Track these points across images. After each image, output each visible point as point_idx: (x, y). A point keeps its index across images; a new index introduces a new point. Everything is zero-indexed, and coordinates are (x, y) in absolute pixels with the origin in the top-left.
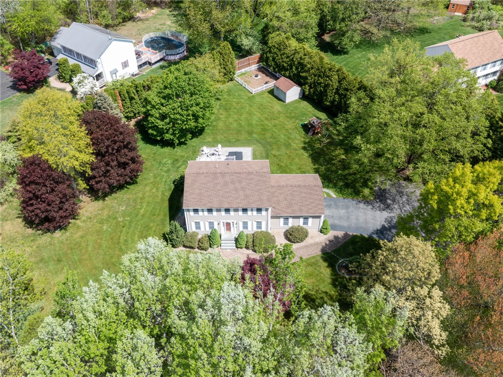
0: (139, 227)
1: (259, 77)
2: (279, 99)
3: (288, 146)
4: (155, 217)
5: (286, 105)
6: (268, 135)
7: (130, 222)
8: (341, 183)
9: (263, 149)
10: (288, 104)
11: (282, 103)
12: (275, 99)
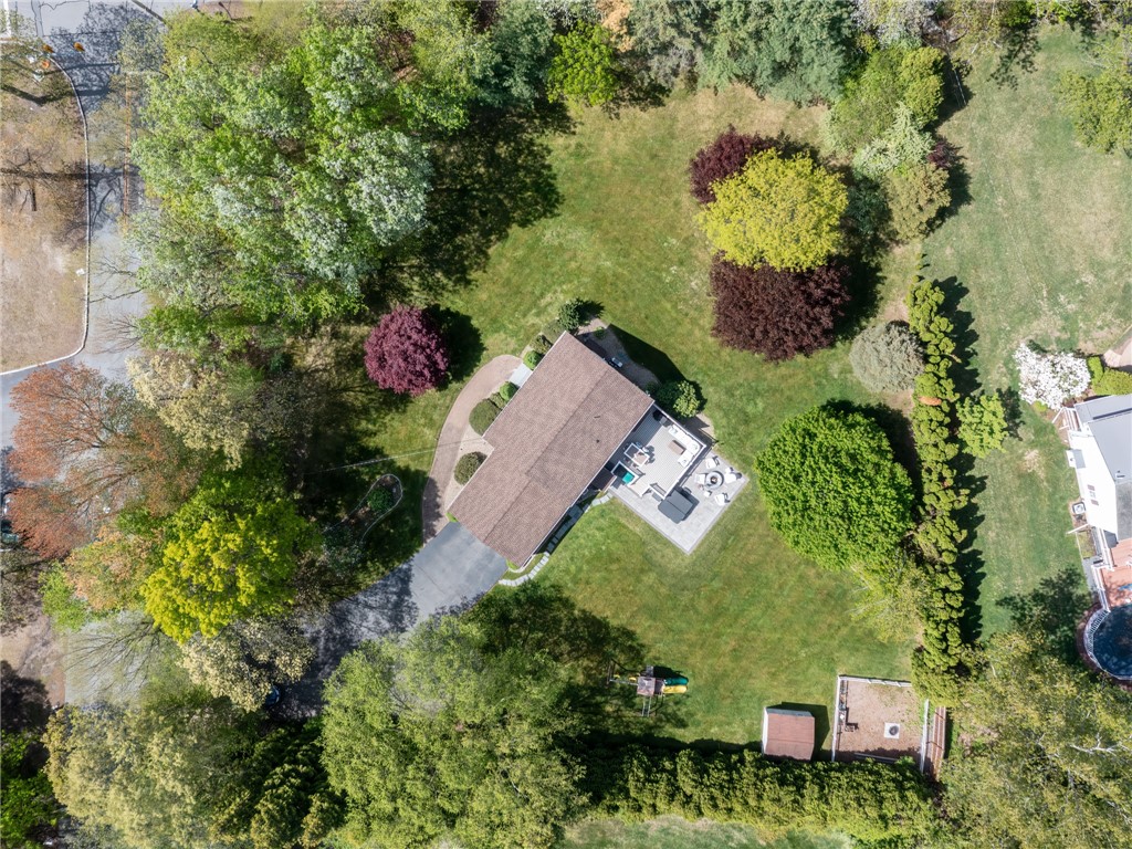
0: (639, 286)
1: (887, 735)
2: (785, 706)
3: (653, 613)
4: (643, 316)
5: (760, 700)
6: (702, 606)
7: (659, 279)
8: (515, 613)
9: (671, 566)
10: (761, 709)
11: (772, 702)
12: (793, 701)
